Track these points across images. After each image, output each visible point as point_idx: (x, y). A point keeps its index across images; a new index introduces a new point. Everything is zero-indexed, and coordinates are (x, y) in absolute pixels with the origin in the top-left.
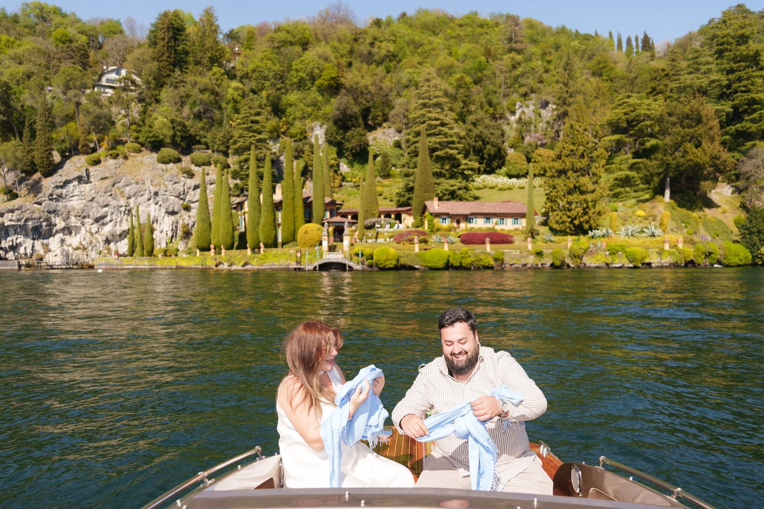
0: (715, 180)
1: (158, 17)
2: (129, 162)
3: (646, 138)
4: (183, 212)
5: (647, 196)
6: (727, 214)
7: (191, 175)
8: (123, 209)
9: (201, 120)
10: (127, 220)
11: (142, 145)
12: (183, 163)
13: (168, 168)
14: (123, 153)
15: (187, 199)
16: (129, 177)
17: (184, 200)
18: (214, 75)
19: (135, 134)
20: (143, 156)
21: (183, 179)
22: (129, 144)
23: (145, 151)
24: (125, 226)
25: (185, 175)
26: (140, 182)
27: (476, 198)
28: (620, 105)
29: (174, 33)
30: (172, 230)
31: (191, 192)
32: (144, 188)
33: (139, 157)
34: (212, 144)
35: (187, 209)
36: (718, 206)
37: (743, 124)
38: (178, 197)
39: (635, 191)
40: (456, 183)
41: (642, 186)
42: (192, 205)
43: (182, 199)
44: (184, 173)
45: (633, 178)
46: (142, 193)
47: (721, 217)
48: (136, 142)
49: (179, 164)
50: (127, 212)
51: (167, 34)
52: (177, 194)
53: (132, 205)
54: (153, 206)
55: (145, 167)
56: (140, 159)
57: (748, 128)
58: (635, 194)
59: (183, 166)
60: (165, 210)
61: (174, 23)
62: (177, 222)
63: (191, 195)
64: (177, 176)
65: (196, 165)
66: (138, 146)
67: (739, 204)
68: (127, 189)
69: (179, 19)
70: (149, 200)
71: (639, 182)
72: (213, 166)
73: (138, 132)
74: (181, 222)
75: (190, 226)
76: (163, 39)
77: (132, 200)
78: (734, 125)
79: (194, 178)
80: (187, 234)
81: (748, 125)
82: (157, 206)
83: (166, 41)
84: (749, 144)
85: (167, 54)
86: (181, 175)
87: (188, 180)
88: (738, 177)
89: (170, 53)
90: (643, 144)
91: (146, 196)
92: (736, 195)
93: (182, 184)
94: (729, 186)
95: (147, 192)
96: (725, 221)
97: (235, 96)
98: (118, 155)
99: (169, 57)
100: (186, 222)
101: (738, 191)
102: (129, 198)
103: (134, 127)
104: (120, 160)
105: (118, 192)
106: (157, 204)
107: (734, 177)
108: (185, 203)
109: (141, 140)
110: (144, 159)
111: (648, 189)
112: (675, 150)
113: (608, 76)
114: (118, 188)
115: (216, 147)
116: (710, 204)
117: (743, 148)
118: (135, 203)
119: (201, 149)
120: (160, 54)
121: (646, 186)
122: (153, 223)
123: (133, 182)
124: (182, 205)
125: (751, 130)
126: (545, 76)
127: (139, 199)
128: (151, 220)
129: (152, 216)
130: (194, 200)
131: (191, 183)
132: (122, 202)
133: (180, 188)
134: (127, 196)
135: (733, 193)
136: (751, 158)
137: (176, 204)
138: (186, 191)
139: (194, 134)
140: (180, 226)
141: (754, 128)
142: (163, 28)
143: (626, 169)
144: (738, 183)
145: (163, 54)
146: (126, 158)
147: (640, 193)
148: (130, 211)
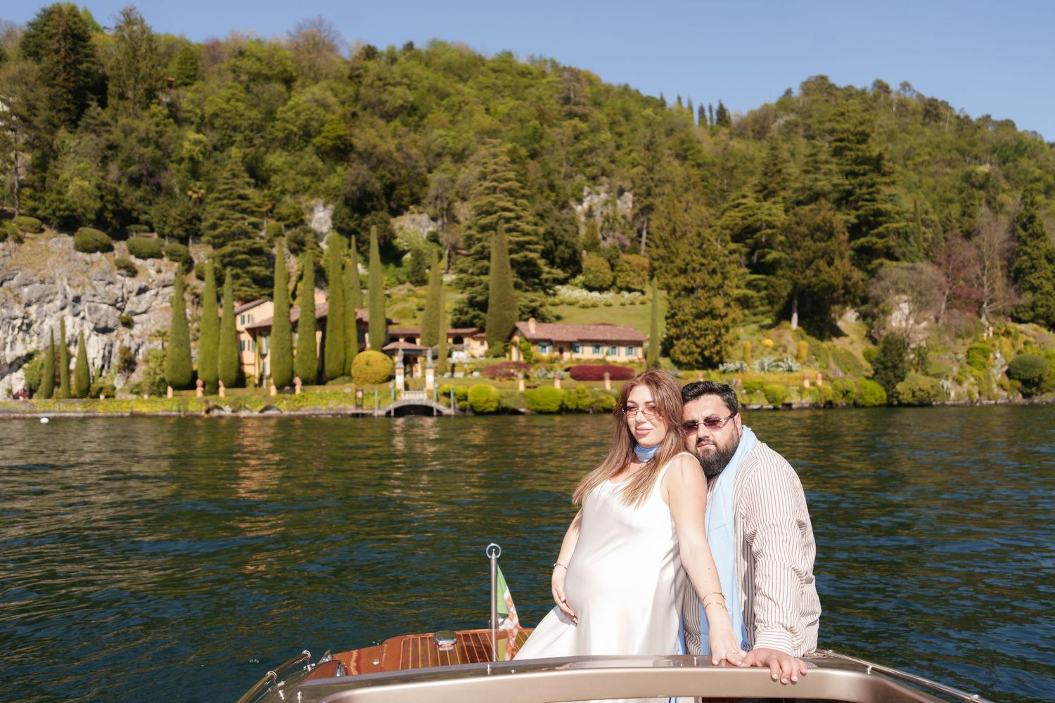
0: (845, 304)
1: (39, 11)
2: (26, 247)
3: (766, 250)
4: (121, 328)
5: (768, 321)
6: (856, 345)
7: (132, 272)
8: (18, 322)
9: (139, 187)
10: (24, 340)
11: (45, 220)
12: (116, 252)
13: (94, 260)
14: (14, 233)
15: (127, 309)
16: (29, 271)
17: (121, 310)
18: (152, 116)
19: (31, 203)
20: (48, 239)
21: (119, 277)
22: (16, 218)
23: (49, 232)
24: (20, 351)
25: (124, 272)
26: (48, 280)
27: (558, 318)
28: (737, 206)
29: (74, 43)
30: (104, 356)
31: (133, 298)
32: (55, 290)
33: (42, 240)
34: (161, 225)
35: (128, 324)
36: (846, 336)
37: (869, 238)
38: (113, 305)
39: (755, 315)
40: (536, 297)
41: (761, 309)
42: (135, 318)
43: (119, 309)
44: (120, 268)
45: (752, 297)
46: (51, 297)
47: (850, 348)
48: (31, 216)
49: (110, 254)
50: (24, 328)
51: (62, 42)
52: (112, 301)
53: (33, 317)
54: (69, 320)
55: (53, 258)
56: (43, 243)
57: (874, 244)
58: (754, 319)
59: (117, 257)
60: (92, 326)
61: (74, 26)
62: (111, 345)
63: (132, 303)
64: (110, 272)
65: (138, 256)
66: (38, 222)
67: (865, 333)
68: (26, 290)
69: (81, 20)
70: (63, 308)
71: (758, 303)
72: (166, 260)
73: (35, 200)
74: (117, 344)
75: (132, 351)
76: (57, 51)
77: (33, 309)
78: (858, 239)
79: (139, 277)
80: (129, 364)
81: (874, 240)
82: (78, 319)
83: (63, 53)
84: (876, 262)
85: (64, 76)
86: (116, 272)
87: (127, 279)
88: (865, 300)
89: (69, 73)
90: (763, 256)
91: (58, 303)
92: (860, 322)
93: (119, 285)
94: (853, 311)
95: (60, 296)
96: (854, 353)
97: (195, 154)
98: (6, 236)
99: (66, 80)
100: (126, 344)
101: (863, 316)
102: (28, 305)
103: (27, 191)
104: (11, 244)
105: (10, 295)
106: (76, 315)
107: (858, 301)
108: (124, 315)
109: (39, 212)
110: (51, 243)
111: (769, 312)
112: (807, 268)
113: (694, 160)
114: (10, 289)
115: (167, 230)
116: (838, 333)
117: (870, 267)
118: (38, 313)
119: (141, 231)
120: (52, 74)
121: (768, 308)
122: (69, 345)
123: (35, 279)
124: (120, 317)
125: (876, 246)
126: (618, 154)
127: (46, 307)
128: (67, 340)
129: (68, 334)
130: (138, 311)
131: (133, 283)
132: (18, 311)
133: (116, 291)
134: (25, 301)
135: (858, 318)
136: (880, 279)
137: (109, 315)
138: (126, 296)
139: (129, 207)
140: (116, 350)
141: (880, 243)
142: (56, 34)
143: (743, 286)
144: (863, 308)
145: (56, 75)
146: (20, 240)
147: (760, 317)
148: (29, 325)
